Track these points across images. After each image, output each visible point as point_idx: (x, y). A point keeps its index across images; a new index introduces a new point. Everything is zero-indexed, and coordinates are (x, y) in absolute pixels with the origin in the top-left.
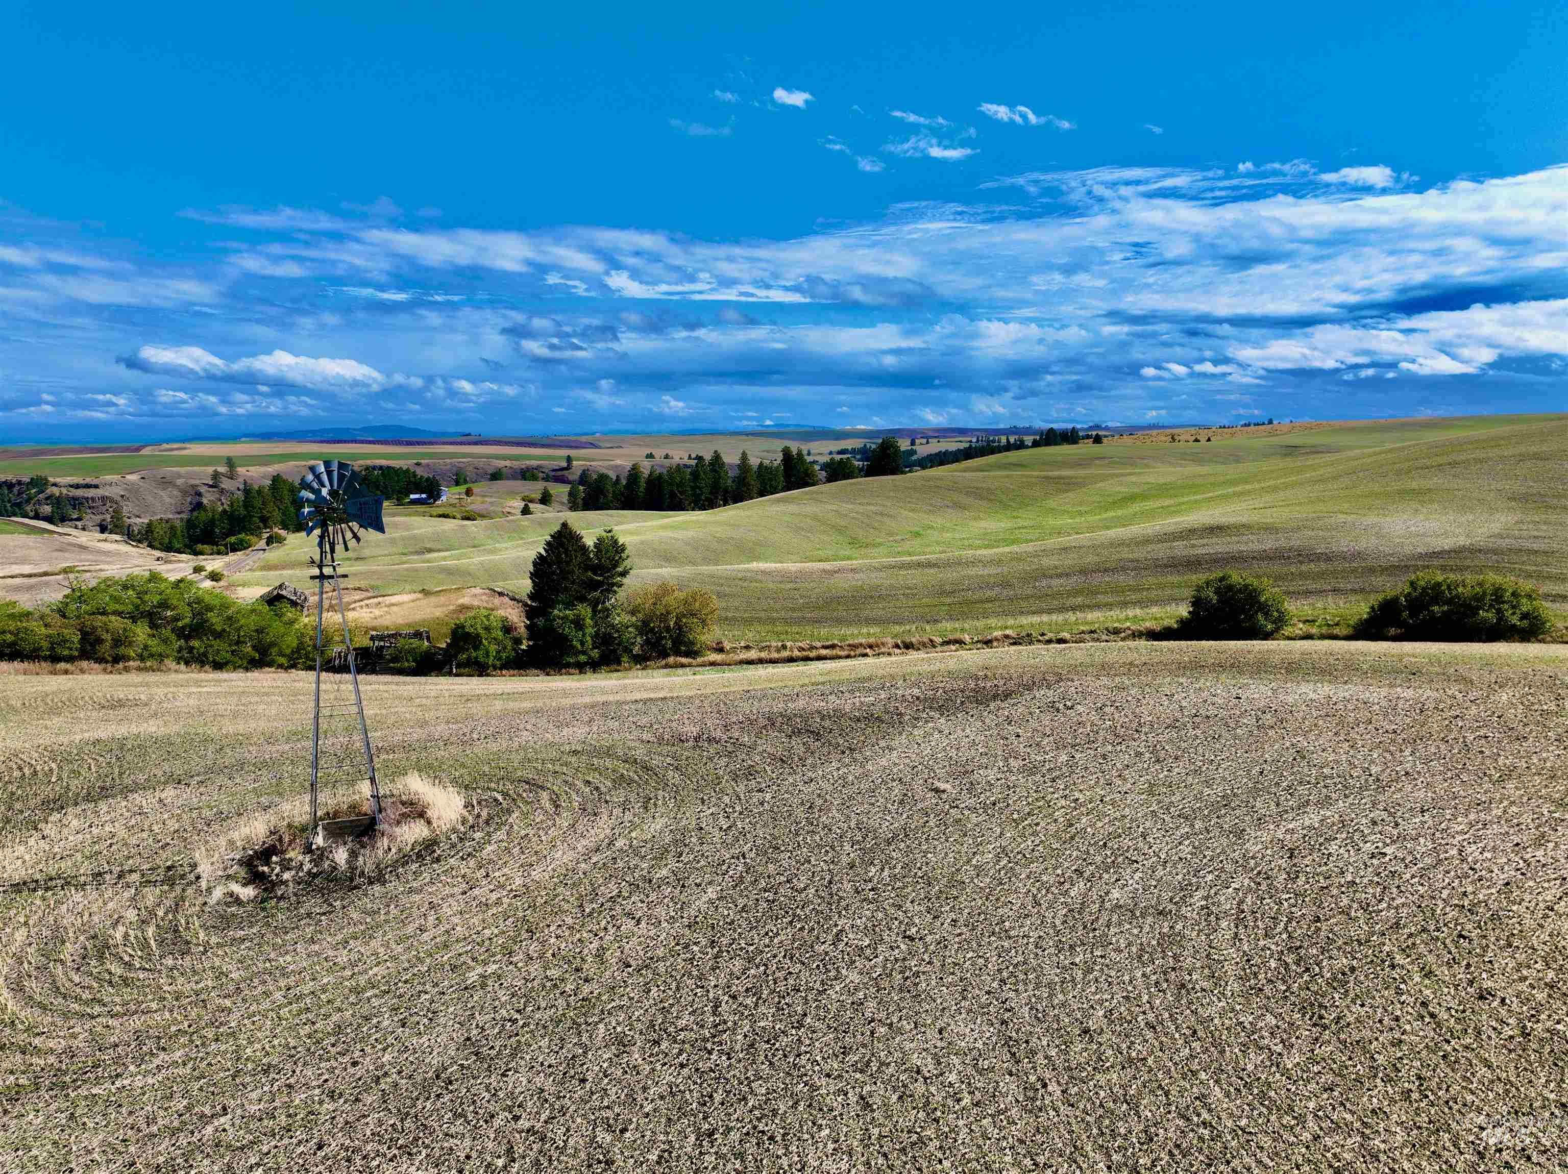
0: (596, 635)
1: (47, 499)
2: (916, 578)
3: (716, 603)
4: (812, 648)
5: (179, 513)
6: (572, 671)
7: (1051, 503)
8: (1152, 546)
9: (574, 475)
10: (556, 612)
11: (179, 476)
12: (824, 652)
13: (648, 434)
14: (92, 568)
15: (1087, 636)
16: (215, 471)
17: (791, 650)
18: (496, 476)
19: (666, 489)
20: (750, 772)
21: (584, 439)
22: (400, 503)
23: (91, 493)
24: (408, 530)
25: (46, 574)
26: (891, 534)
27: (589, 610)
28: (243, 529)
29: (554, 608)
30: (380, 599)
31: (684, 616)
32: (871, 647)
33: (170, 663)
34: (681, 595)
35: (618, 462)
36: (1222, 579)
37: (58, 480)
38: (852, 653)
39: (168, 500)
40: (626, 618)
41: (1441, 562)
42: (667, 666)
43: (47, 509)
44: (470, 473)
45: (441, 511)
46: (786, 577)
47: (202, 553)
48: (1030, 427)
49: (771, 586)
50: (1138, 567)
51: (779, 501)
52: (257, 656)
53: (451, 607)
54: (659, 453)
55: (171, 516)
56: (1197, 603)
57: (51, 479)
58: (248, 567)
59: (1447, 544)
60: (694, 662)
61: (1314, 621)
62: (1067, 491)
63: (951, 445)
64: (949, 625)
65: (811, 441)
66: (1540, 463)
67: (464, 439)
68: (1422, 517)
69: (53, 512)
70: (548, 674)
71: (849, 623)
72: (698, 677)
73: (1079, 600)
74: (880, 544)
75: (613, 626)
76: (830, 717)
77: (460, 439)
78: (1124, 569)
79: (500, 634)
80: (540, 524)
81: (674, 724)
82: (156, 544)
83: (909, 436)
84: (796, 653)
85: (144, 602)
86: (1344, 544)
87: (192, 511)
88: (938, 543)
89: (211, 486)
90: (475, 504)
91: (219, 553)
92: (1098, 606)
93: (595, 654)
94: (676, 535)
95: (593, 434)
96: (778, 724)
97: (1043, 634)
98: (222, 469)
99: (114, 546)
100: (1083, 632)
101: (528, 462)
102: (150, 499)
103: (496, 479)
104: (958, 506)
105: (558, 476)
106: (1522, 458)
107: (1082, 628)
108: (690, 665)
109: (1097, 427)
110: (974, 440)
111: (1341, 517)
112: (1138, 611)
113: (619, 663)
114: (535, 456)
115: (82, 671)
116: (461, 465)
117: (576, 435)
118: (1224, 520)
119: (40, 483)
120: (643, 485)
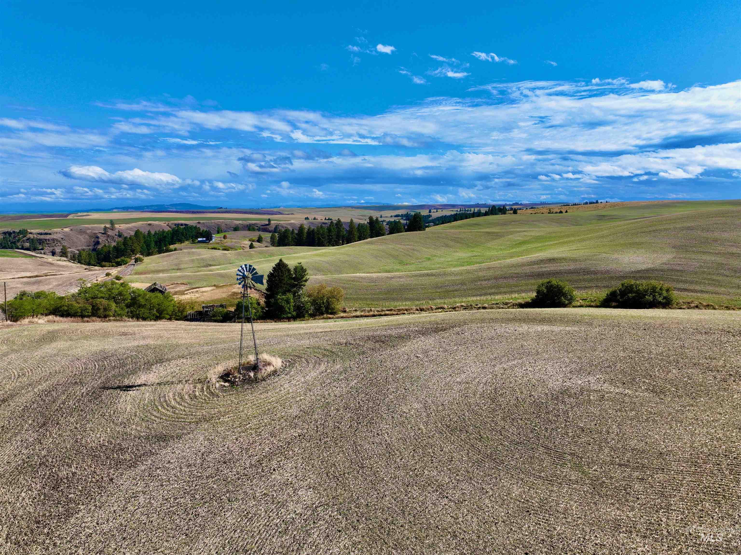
0: (294, 306)
1: (28, 239)
2: (426, 281)
3: (343, 292)
4: (382, 311)
5: (88, 246)
6: (285, 320)
7: (489, 245)
8: (525, 268)
9: (272, 228)
10: (279, 297)
11: (89, 229)
12: (387, 312)
13: (305, 207)
14: (57, 273)
15: (494, 306)
16: (105, 227)
17: (374, 312)
18: (236, 229)
19: (316, 236)
20: (363, 353)
21: (275, 210)
22: (193, 242)
23: (48, 237)
24: (199, 255)
25: (37, 276)
26: (417, 259)
27: (292, 296)
28: (123, 255)
29: (278, 295)
30: (197, 289)
31: (330, 298)
32: (406, 310)
33: (125, 318)
34: (329, 289)
35: (292, 221)
36: (548, 283)
37: (32, 231)
38: (399, 313)
39: (83, 240)
40: (306, 299)
41: (640, 275)
42: (324, 318)
43: (27, 245)
44: (223, 227)
45: (212, 246)
46: (372, 280)
47: (105, 266)
48: (485, 204)
49: (365, 284)
50: (518, 276)
51: (368, 243)
52: (158, 315)
53: (230, 293)
54: (311, 217)
55: (85, 248)
56: (538, 292)
57: (29, 231)
58: (129, 273)
59: (643, 267)
60: (335, 317)
61: (586, 299)
62: (496, 239)
63: (448, 213)
64: (439, 301)
65: (382, 211)
66: (689, 231)
67: (219, 210)
68: (636, 255)
69: (30, 246)
70: (275, 322)
71: (397, 300)
72: (336, 323)
73: (493, 290)
74: (413, 263)
75: (302, 302)
76: (387, 337)
77: (216, 210)
78: (512, 277)
79: (256, 306)
80: (259, 253)
81: (337, 339)
82: (83, 261)
83: (428, 208)
84: (376, 313)
85: (112, 293)
86: (602, 267)
87: (95, 245)
88: (438, 263)
89: (103, 234)
90: (228, 242)
91: (113, 266)
92: (500, 293)
93: (294, 313)
94: (322, 259)
95: (279, 207)
96: (371, 339)
97: (477, 305)
98: (108, 226)
99: (64, 263)
100: (493, 304)
101: (250, 222)
102: (75, 239)
103: (236, 230)
104: (447, 246)
105: (264, 228)
106: (682, 229)
107: (493, 302)
108: (333, 318)
109: (516, 204)
110: (459, 210)
111: (604, 255)
112: (516, 295)
113: (304, 317)
114: (253, 219)
115: (93, 321)
116: (219, 223)
117: (271, 208)
118: (556, 256)
119: (24, 232)
120: (305, 235)
